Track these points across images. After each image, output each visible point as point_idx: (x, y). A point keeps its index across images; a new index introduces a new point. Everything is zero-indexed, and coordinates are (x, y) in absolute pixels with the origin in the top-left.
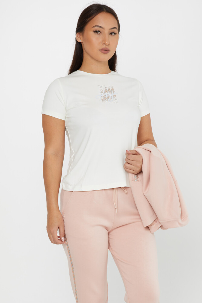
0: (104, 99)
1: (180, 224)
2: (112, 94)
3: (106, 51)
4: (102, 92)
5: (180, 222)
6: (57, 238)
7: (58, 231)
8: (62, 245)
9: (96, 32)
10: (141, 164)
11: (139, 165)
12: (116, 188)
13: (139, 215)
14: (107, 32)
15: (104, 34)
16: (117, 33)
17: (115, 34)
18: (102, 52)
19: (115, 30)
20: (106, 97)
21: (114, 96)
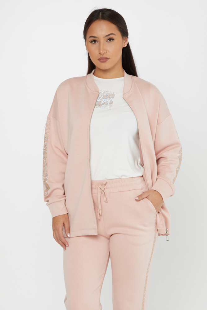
0: (99, 104)
9: (95, 41)
14: (102, 40)
15: (100, 42)
16: (114, 38)
17: (113, 39)
18: (100, 61)
19: (111, 36)
20: (102, 103)
21: (111, 103)
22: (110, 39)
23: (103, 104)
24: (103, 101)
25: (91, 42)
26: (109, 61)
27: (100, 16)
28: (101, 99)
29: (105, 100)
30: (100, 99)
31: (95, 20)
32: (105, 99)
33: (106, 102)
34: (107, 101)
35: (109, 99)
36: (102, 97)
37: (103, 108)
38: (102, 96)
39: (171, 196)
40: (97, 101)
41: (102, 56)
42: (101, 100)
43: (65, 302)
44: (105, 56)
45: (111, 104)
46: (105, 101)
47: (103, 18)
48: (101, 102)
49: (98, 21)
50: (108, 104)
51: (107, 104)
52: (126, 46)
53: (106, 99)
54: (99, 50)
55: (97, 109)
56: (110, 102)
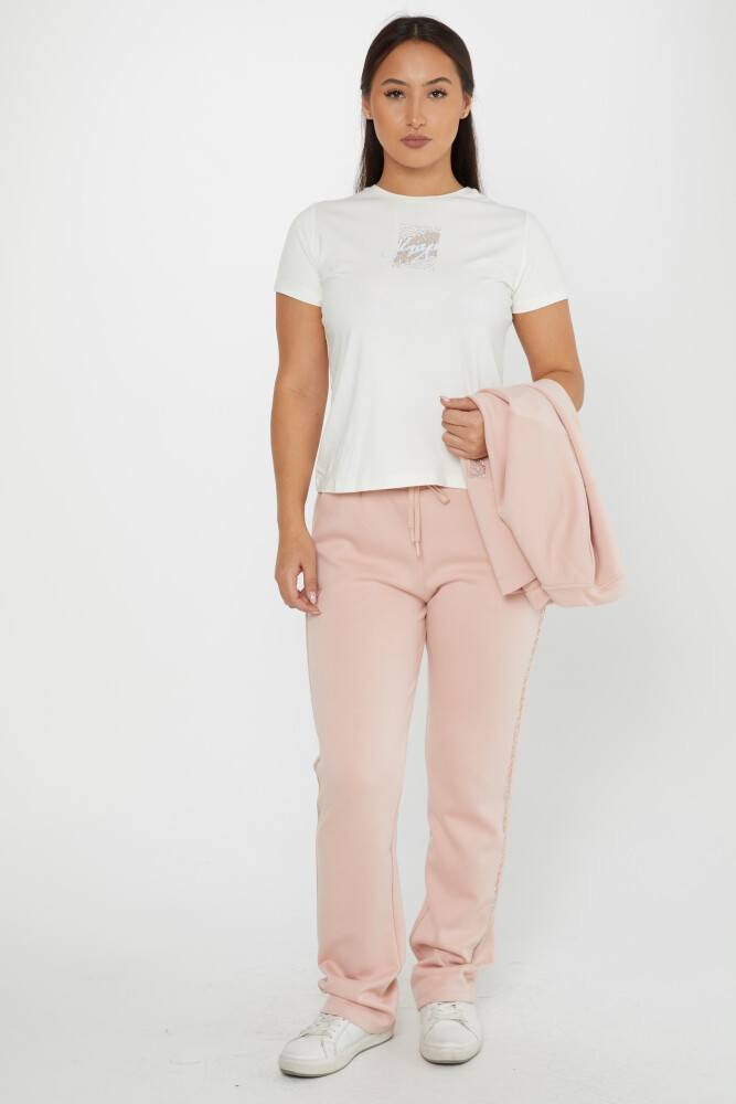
0: (402, 257)
1: (591, 598)
2: (429, 248)
3: (418, 143)
4: (403, 242)
5: (594, 591)
6: (294, 595)
7: (301, 577)
8: (304, 613)
9: (396, 94)
10: (480, 435)
11: (474, 436)
12: (415, 488)
13: (488, 560)
14: (418, 92)
15: (410, 98)
16: (448, 91)
17: (444, 94)
18: (407, 145)
19: (441, 85)
20: (410, 254)
21: (434, 253)
22: (436, 93)
25: (388, 95)
26: (429, 146)
27: (416, 32)
28: (406, 247)
29: (417, 247)
30: (403, 246)
31: (403, 41)
32: (416, 244)
33: (421, 252)
34: (422, 249)
35: (426, 246)
37: (415, 266)
38: (407, 238)
41: (412, 132)
42: (406, 249)
43: (315, 766)
44: (421, 132)
45: (434, 258)
46: (418, 250)
47: (423, 38)
48: (407, 252)
49: (411, 42)
51: (423, 258)
52: (466, 115)
53: (419, 246)
54: (409, 116)
56: (430, 252)
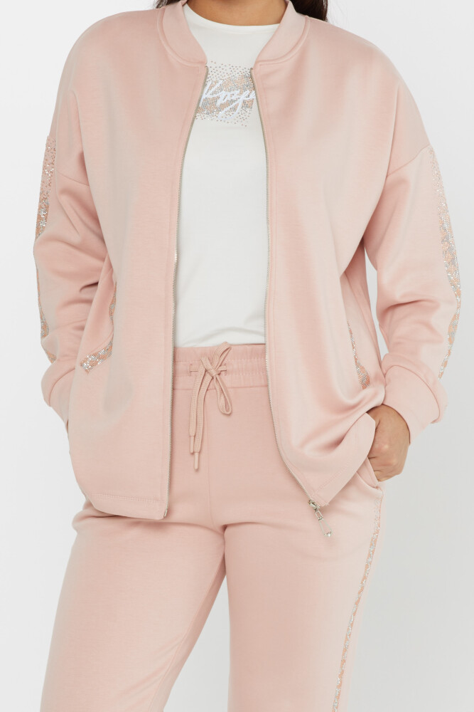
20: (219, 103)
21: (248, 104)
23: (223, 106)
24: (222, 98)
28: (215, 92)
29: (229, 94)
30: (211, 92)
33: (232, 101)
34: (234, 98)
35: (241, 93)
36: (218, 85)
37: (223, 119)
38: (216, 82)
39: (434, 421)
40: (204, 97)
42: (215, 96)
45: (248, 110)
46: (228, 98)
48: (215, 100)
50: (239, 108)
51: (235, 109)
53: (232, 93)
55: (203, 124)
56: (244, 102)
